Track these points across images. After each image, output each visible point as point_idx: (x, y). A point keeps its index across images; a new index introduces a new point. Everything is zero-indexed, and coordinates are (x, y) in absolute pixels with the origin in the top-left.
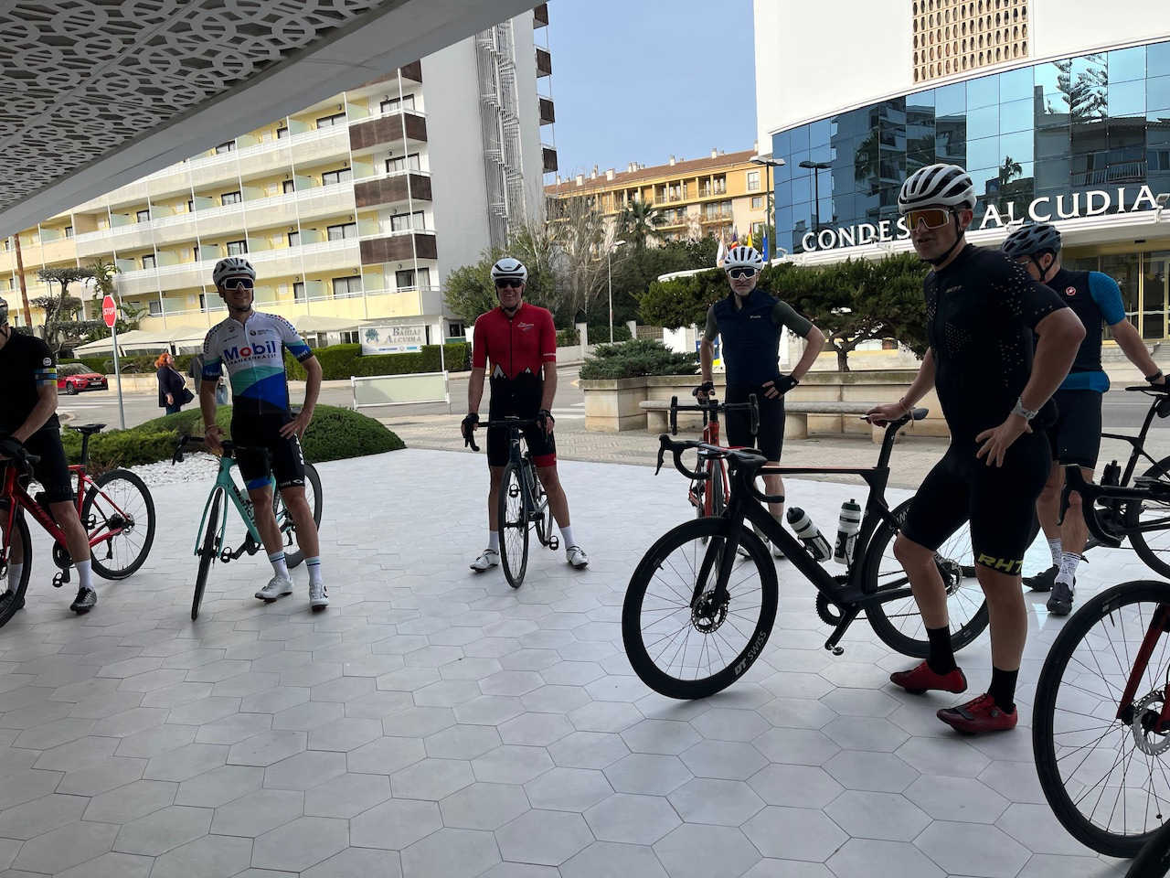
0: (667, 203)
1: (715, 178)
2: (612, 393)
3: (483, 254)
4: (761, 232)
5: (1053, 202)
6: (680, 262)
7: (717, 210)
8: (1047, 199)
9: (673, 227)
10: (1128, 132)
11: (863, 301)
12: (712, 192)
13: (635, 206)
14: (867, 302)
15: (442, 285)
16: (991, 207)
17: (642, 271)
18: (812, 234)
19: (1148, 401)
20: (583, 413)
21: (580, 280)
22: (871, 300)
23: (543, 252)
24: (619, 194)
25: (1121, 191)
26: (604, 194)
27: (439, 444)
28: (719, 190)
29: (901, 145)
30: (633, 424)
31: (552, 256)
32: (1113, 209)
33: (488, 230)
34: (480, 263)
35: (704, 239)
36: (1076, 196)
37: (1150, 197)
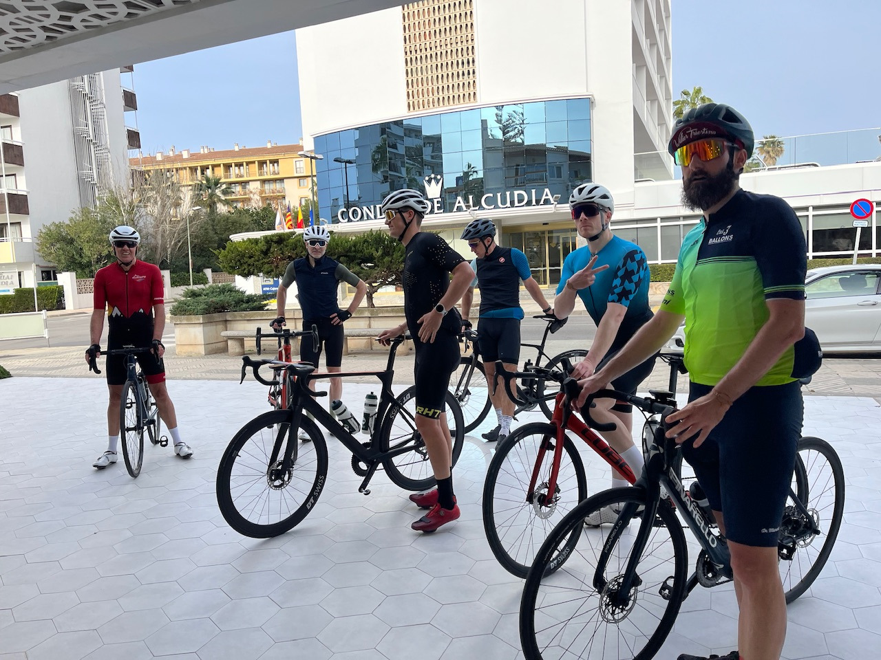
0: (233, 179)
1: (271, 163)
2: (198, 325)
3: (73, 212)
4: (307, 205)
5: (495, 197)
6: (246, 224)
7: (273, 186)
8: (491, 195)
9: (238, 197)
10: (537, 152)
11: (382, 259)
12: (269, 173)
13: (208, 180)
14: (384, 260)
15: (33, 237)
16: (459, 198)
17: (214, 229)
18: (345, 210)
19: (544, 323)
20: (174, 342)
21: (163, 236)
22: (387, 259)
23: (130, 213)
24: (193, 170)
25: (533, 191)
26: (181, 169)
27: (43, 373)
28: (274, 172)
29: (401, 150)
30: (217, 349)
31: (138, 215)
32: (529, 203)
33: (77, 192)
34: (71, 219)
35: (264, 208)
36: (508, 193)
37: (550, 197)
